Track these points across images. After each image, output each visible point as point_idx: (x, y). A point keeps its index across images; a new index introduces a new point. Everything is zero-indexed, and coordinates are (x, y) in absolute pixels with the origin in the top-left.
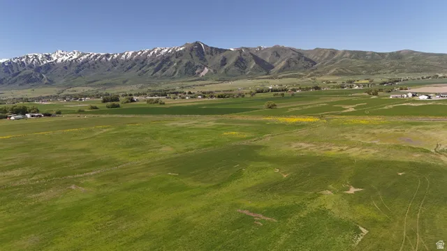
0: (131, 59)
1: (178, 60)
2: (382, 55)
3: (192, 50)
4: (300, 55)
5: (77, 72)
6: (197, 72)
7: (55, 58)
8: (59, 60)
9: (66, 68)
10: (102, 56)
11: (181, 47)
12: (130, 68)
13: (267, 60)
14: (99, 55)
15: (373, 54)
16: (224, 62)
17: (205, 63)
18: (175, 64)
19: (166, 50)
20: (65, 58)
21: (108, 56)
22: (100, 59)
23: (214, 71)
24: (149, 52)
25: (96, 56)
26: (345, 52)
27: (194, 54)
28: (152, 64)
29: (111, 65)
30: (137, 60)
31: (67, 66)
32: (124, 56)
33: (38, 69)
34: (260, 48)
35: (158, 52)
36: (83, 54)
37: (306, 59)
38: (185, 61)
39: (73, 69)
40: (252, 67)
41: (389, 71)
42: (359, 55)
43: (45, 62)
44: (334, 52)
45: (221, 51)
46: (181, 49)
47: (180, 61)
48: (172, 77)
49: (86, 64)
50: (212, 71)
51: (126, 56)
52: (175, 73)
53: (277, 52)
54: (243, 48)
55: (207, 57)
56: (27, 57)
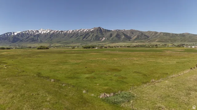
0: (72, 33)
1: (92, 34)
2: (176, 35)
3: (97, 30)
4: (142, 33)
5: (50, 38)
6: (100, 39)
7: (40, 32)
8: (42, 33)
9: (46, 36)
10: (60, 32)
11: (92, 29)
12: (72, 37)
13: (128, 35)
14: (58, 31)
15: (173, 34)
16: (111, 35)
17: (103, 36)
18: (91, 36)
19: (86, 30)
20: (45, 32)
21: (62, 31)
22: (59, 33)
23: (107, 39)
24: (79, 30)
25: (57, 31)
26: (161, 33)
27: (99, 32)
28: (81, 36)
29: (63, 35)
30: (74, 33)
31: (46, 35)
32: (68, 32)
33: (35, 36)
34: (125, 30)
35: (83, 31)
36: (52, 31)
37: (145, 35)
38: (95, 35)
39: (48, 36)
40: (123, 38)
41: (180, 41)
42: (167, 34)
43: (36, 33)
44: (156, 33)
45: (109, 31)
46: (92, 30)
47: (93, 35)
48: (90, 41)
49: (54, 35)
50: (106, 39)
51: (69, 32)
52: (91, 39)
53: (132, 32)
54: (117, 30)
55: (104, 33)
56: (28, 31)
